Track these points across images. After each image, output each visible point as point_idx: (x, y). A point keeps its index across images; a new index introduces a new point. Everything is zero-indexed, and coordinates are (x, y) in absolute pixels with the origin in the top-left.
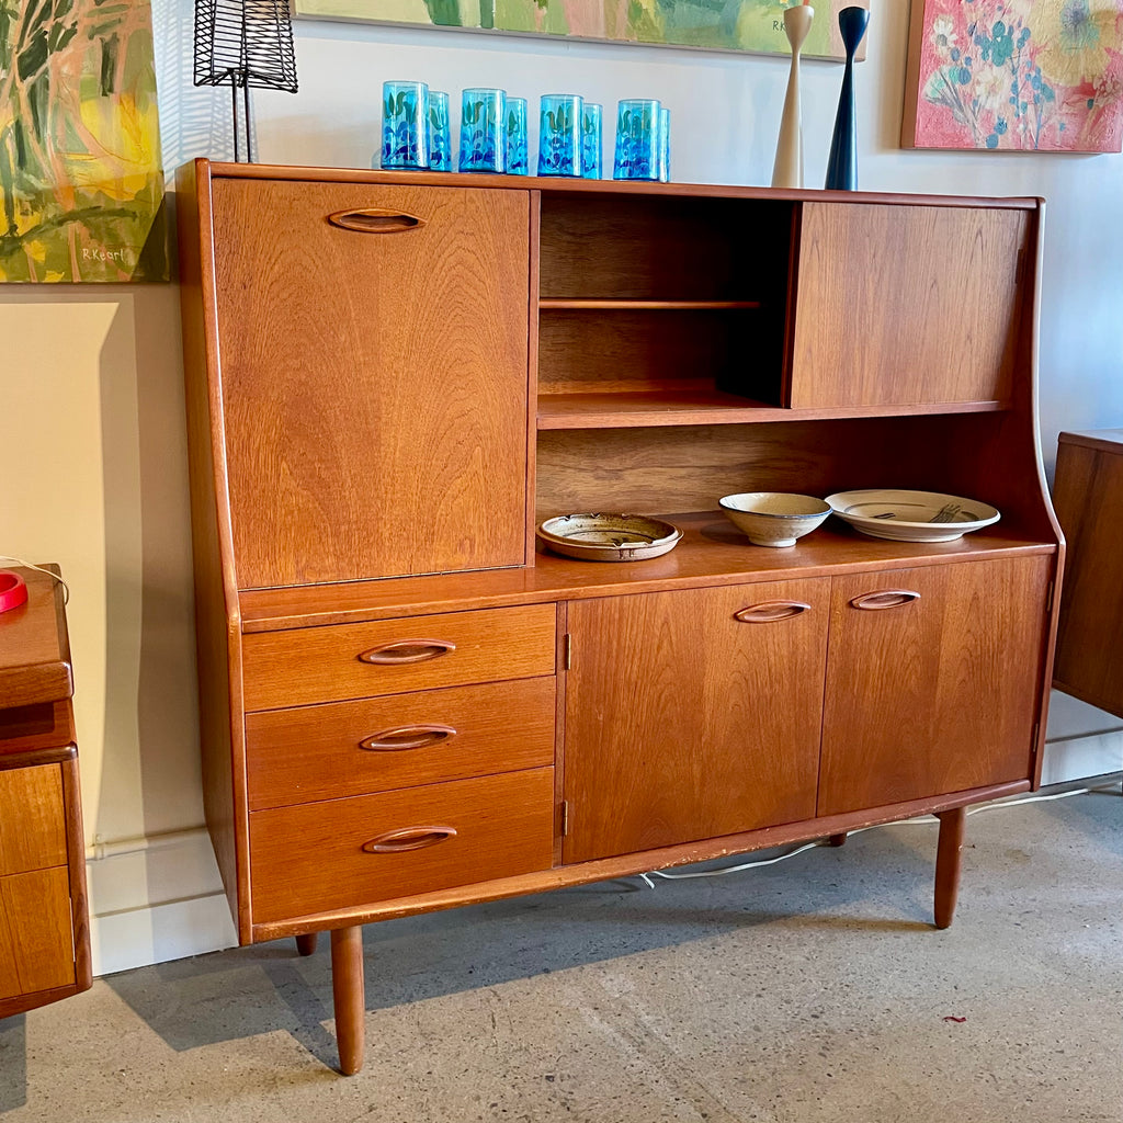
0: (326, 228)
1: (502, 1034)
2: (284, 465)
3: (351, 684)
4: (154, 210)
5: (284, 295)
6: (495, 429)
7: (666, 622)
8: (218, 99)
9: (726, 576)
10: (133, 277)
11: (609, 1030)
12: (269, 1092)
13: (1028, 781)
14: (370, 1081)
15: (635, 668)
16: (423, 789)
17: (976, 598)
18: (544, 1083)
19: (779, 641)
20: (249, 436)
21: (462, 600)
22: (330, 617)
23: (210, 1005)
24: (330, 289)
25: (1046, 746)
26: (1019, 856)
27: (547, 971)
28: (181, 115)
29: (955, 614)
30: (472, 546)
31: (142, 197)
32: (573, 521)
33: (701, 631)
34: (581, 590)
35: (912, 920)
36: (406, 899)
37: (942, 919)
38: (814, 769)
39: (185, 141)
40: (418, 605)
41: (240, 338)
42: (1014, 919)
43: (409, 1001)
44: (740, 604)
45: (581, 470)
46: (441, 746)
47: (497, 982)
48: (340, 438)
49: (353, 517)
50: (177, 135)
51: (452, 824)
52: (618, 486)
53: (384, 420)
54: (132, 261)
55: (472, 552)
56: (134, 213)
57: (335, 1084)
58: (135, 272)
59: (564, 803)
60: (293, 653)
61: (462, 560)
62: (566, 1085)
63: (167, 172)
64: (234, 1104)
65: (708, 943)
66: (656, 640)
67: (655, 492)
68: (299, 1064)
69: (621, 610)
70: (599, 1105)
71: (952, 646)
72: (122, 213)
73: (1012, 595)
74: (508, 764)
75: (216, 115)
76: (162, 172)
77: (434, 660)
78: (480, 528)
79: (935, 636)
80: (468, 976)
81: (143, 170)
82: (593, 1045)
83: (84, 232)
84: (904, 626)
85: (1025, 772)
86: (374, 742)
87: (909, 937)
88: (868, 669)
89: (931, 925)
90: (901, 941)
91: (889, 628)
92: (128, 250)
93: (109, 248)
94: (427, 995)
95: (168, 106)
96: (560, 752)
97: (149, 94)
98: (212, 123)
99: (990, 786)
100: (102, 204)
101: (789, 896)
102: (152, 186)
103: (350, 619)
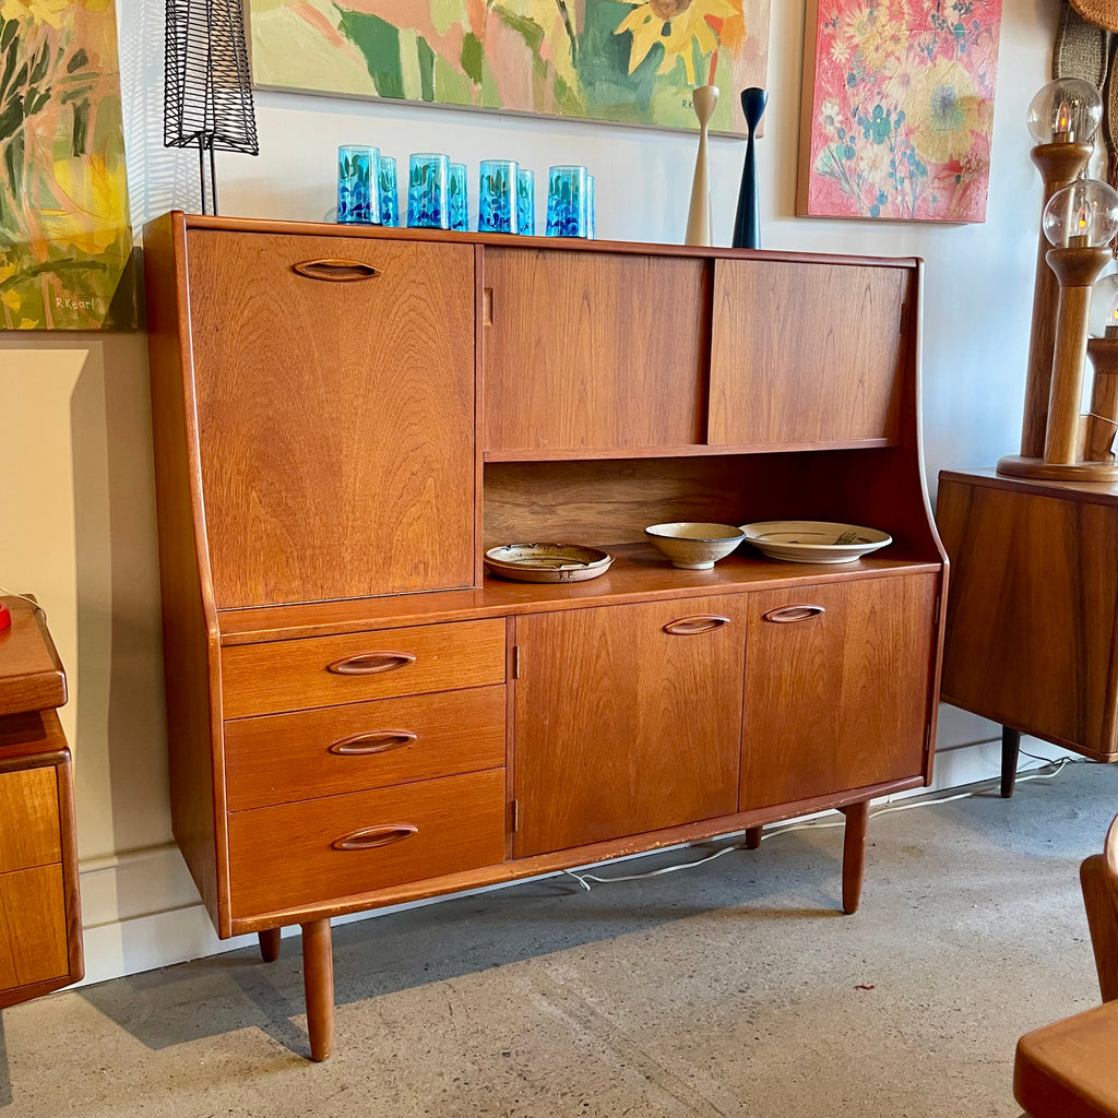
0: (291, 277)
1: (459, 1020)
2: (254, 494)
3: (322, 693)
4: (123, 263)
5: (252, 338)
6: (446, 462)
7: (604, 634)
8: (181, 161)
9: (656, 593)
10: (103, 325)
11: (558, 1012)
12: (245, 1079)
13: (921, 777)
14: (340, 1066)
15: (577, 677)
16: (386, 790)
17: (873, 611)
18: (502, 1060)
19: (703, 650)
20: (222, 468)
21: (422, 615)
22: (301, 631)
23: (182, 1009)
24: (294, 333)
25: (936, 755)
26: (915, 851)
27: (497, 965)
28: (146, 175)
29: (855, 627)
30: (426, 569)
31: (112, 250)
32: (513, 551)
33: (634, 643)
34: (529, 606)
35: (823, 908)
36: (372, 893)
37: (849, 906)
38: (735, 769)
39: (151, 200)
40: (381, 620)
41: (212, 378)
42: (913, 903)
43: (370, 996)
44: (668, 617)
45: (519, 505)
46: (402, 750)
47: (451, 976)
48: (305, 470)
49: (317, 543)
50: (143, 194)
51: (413, 822)
52: (552, 520)
53: (344, 453)
54: (103, 310)
55: (426, 575)
56: (105, 265)
57: (307, 1070)
58: (105, 320)
59: (514, 803)
60: (267, 664)
61: (417, 582)
62: (522, 1059)
63: (136, 227)
64: (212, 1091)
65: (642, 935)
66: (595, 652)
67: (585, 525)
68: (272, 1055)
69: (564, 624)
70: (553, 1074)
71: (853, 656)
72: (93, 265)
73: (904, 610)
74: (464, 766)
75: (178, 176)
76: (131, 228)
77: (396, 671)
78: (433, 552)
79: (838, 646)
80: (425, 971)
81: (113, 225)
82: (545, 1025)
83: (57, 282)
84: (811, 639)
85: (919, 769)
86: (342, 747)
87: (821, 922)
88: (781, 676)
89: (840, 912)
90: (814, 926)
91: (799, 638)
92: (98, 300)
93: (81, 298)
94: (386, 990)
95: (135, 167)
96: (510, 754)
97: (118, 156)
98: (175, 184)
99: (888, 782)
100: (74, 256)
101: (712, 892)
102: (122, 240)
103: (320, 632)
